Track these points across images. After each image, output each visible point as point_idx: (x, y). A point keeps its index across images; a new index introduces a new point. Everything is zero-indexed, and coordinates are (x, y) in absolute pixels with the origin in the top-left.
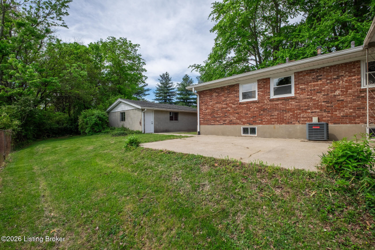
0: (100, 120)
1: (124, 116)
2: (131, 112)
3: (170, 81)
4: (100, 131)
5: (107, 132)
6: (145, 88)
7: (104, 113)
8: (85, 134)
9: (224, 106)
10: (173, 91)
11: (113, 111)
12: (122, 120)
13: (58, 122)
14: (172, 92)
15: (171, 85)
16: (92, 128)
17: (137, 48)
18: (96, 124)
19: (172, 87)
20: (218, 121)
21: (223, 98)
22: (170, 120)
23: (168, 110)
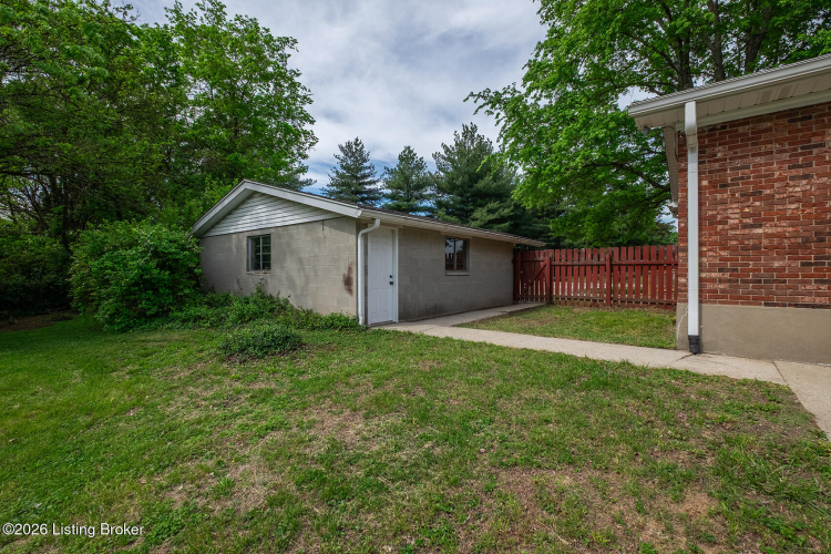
0: (161, 266)
1: (267, 249)
3: (365, 161)
4: (163, 314)
5: (198, 318)
7: (183, 236)
8: (93, 327)
10: (372, 187)
11: (218, 231)
12: (257, 267)
14: (370, 191)
15: (367, 171)
16: (128, 298)
19: (369, 179)
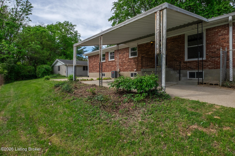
1: (60, 68)
2: (62, 66)
6: (84, 50)
8: (39, 78)
9: (96, 64)
11: (55, 66)
12: (59, 70)
13: (29, 72)
17: (74, 27)
18: (44, 72)
20: (94, 71)
21: (96, 60)
22: (83, 70)
23: (82, 65)
